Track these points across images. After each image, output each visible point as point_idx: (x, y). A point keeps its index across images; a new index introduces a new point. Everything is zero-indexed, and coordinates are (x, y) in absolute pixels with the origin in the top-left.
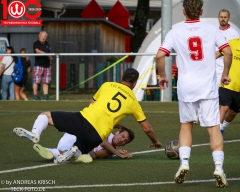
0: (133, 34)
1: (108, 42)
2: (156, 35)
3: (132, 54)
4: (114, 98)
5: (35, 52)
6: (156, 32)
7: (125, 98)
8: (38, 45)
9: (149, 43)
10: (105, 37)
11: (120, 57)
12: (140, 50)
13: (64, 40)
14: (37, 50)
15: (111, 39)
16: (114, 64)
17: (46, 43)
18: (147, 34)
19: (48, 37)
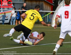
0: (54, 5)
1: (46, 7)
2: (61, 6)
3: (53, 11)
4: (31, 16)
5: (22, 10)
6: (61, 5)
7: (35, 14)
8: (23, 7)
9: (59, 8)
10: (45, 6)
11: (49, 12)
12: (56, 10)
13: (32, 6)
14: (23, 9)
15: (47, 6)
16: (47, 15)
17: (26, 7)
18: (58, 5)
19: (26, 5)
